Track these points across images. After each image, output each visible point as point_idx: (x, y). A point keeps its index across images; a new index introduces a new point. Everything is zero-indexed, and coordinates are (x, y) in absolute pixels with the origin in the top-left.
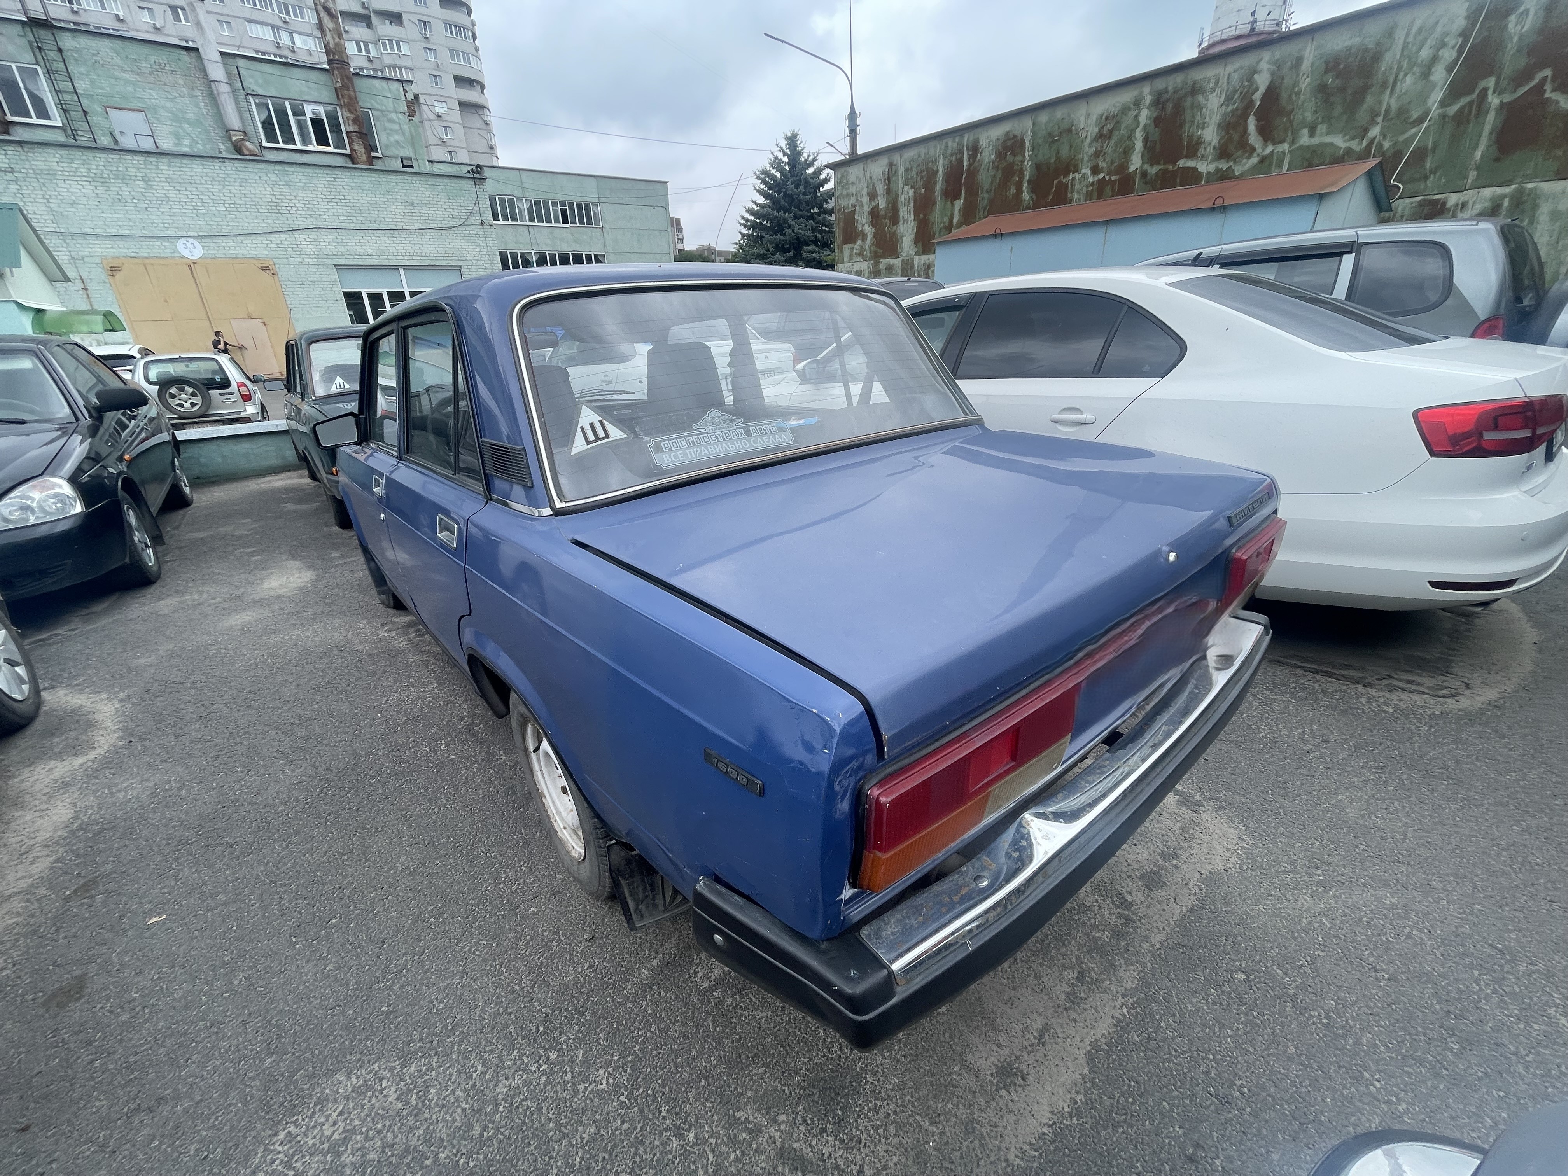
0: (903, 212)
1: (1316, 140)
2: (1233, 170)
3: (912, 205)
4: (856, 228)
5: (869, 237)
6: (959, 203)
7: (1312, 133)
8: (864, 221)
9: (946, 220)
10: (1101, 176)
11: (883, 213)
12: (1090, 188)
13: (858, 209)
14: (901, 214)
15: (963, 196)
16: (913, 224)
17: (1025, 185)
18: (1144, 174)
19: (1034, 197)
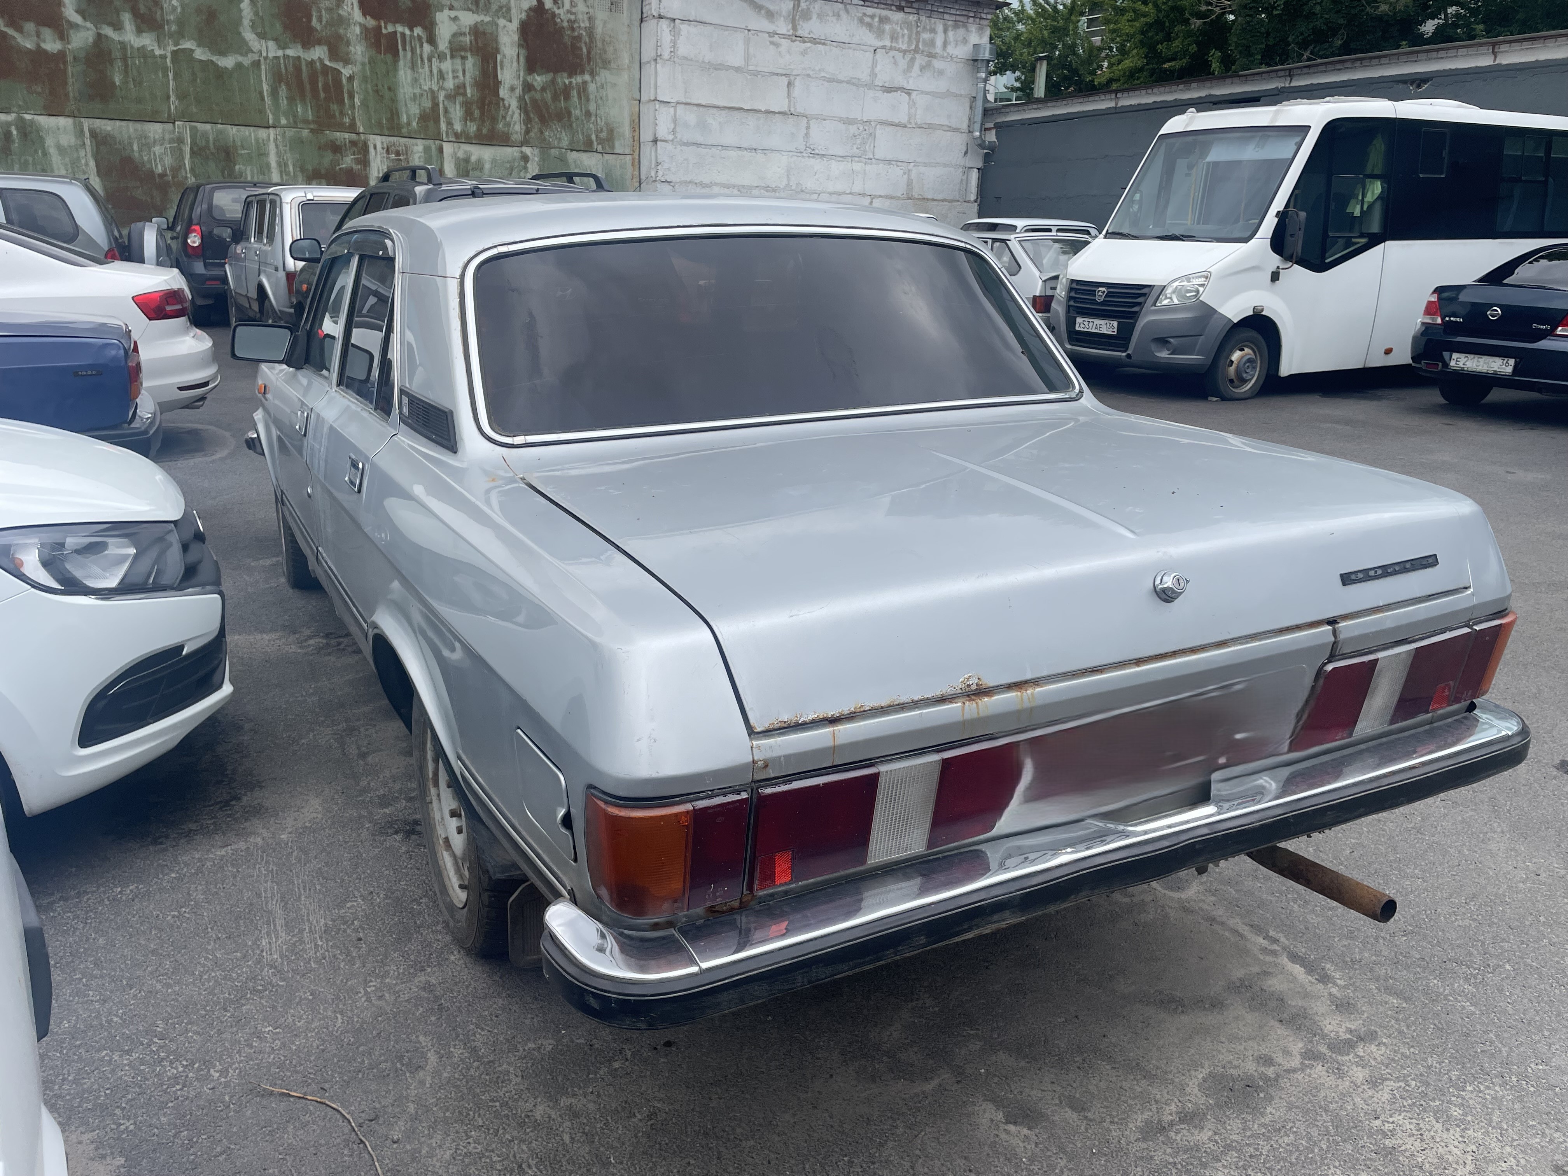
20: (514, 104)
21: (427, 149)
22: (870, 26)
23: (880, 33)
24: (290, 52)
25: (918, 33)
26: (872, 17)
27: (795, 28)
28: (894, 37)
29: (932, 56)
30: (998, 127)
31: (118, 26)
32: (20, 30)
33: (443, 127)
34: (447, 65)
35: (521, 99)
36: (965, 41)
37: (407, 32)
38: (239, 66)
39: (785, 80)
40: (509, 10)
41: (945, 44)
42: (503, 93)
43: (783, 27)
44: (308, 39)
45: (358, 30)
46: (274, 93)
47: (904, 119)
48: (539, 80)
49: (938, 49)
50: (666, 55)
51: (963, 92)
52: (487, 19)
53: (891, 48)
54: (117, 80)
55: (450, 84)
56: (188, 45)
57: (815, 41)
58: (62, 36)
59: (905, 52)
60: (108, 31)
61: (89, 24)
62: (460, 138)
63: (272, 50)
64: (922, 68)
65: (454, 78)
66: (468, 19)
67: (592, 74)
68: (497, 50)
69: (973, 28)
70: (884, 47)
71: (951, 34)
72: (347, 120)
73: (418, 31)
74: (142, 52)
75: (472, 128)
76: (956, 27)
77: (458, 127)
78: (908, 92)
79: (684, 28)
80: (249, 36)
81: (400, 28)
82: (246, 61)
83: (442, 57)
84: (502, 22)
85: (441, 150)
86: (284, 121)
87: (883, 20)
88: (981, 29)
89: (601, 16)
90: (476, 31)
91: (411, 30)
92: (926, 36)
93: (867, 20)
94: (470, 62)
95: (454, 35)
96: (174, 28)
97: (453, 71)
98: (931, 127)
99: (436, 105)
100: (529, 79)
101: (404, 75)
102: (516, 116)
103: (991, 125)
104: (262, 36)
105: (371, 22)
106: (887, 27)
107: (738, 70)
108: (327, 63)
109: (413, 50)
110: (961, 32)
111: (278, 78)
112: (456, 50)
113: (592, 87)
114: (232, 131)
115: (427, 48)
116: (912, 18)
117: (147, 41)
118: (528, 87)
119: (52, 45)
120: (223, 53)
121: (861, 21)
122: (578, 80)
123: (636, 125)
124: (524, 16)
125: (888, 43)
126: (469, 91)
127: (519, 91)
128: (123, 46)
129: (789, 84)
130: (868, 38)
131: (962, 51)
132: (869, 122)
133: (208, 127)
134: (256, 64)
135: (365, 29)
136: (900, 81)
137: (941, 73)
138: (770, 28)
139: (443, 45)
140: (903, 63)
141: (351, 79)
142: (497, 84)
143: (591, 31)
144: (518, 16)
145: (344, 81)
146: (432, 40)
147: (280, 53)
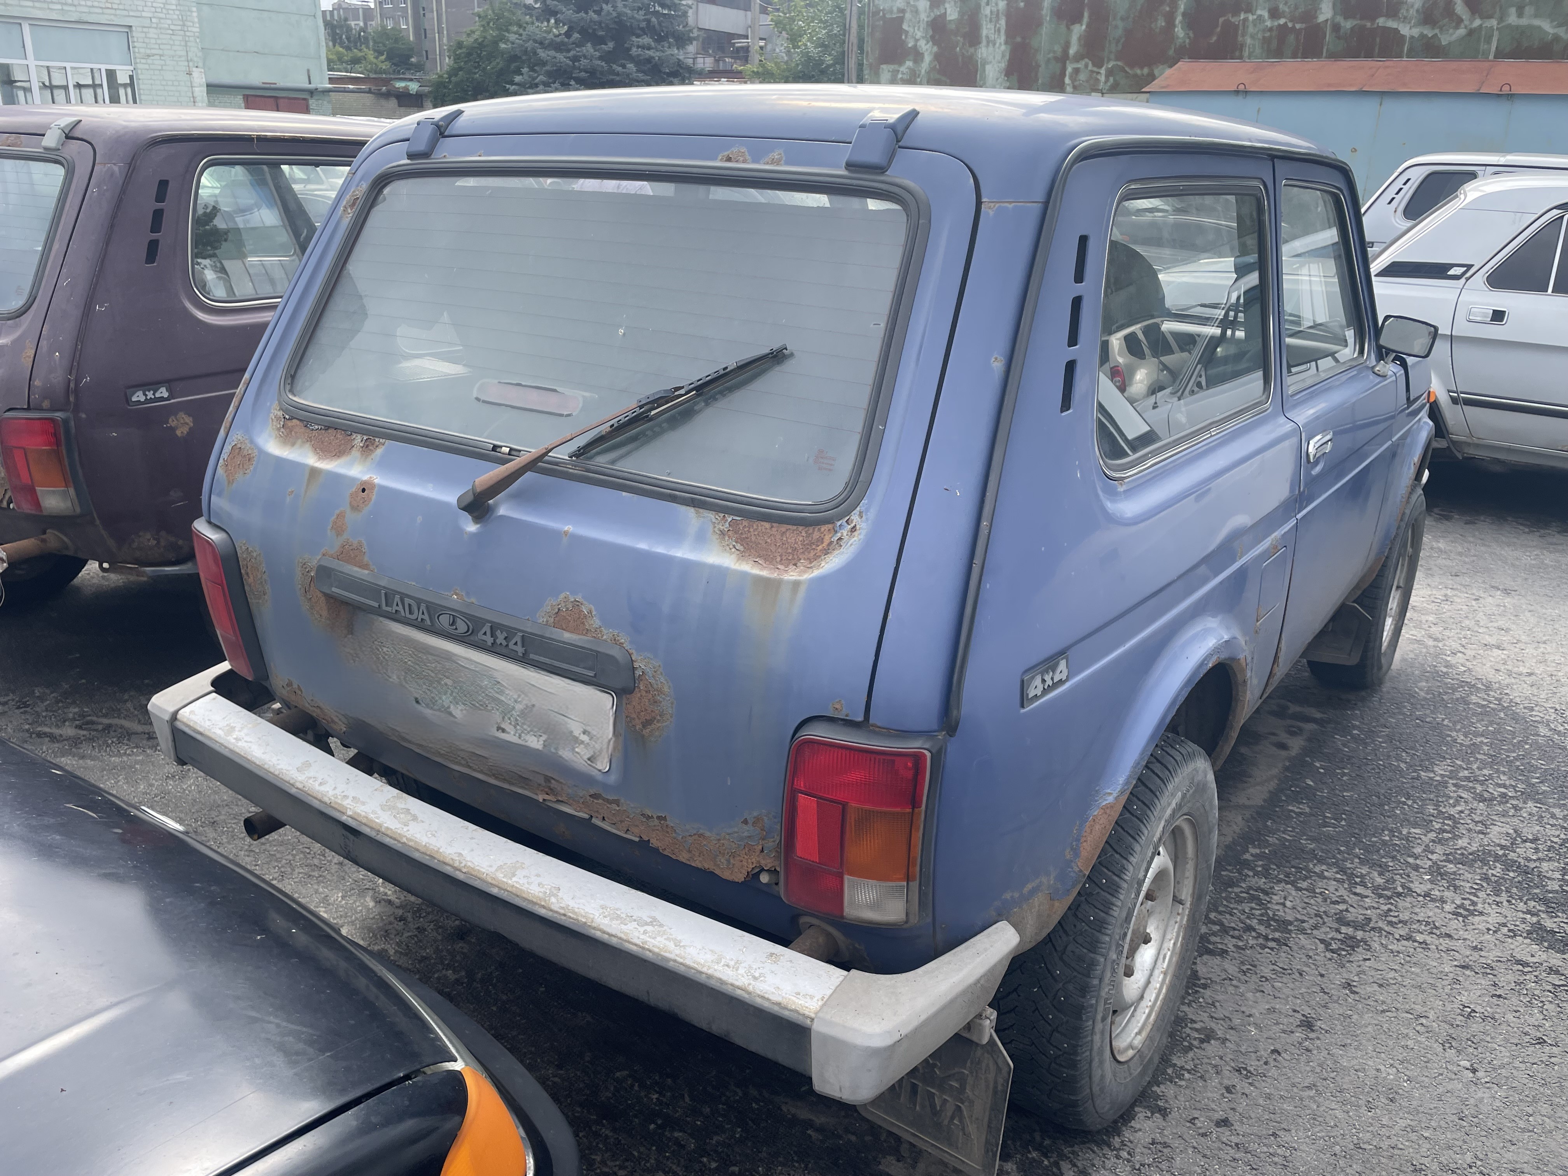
0: (987, 29)
1: (1524, 22)
2: (1439, 40)
3: (1003, 22)
4: (903, 43)
5: (928, 58)
6: (1079, 30)
7: (1520, 13)
8: (919, 34)
9: (1058, 49)
10: (1282, 21)
11: (953, 26)
12: (1267, 34)
13: (908, 15)
14: (984, 32)
15: (1086, 19)
16: (1003, 47)
17: (1179, 18)
18: (1336, 28)
19: (1191, 35)
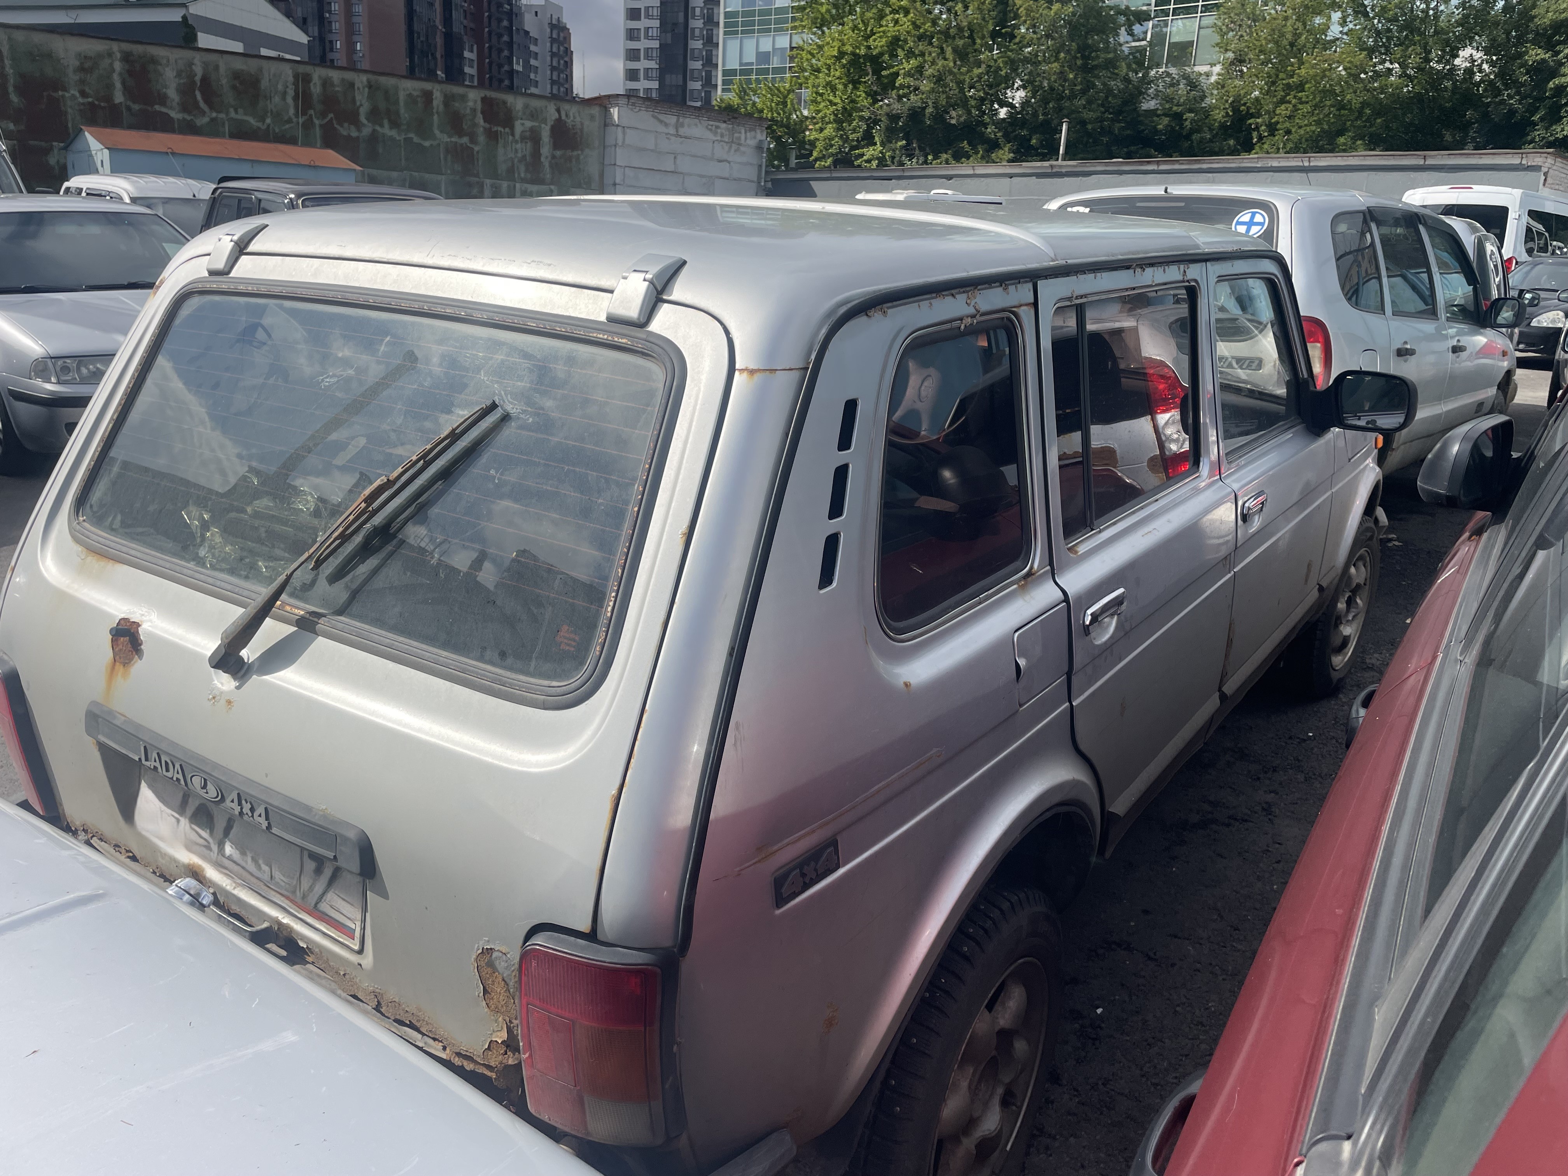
2: (195, 123)
7: (236, 112)
10: (90, 100)
18: (129, 109)
20: (547, 164)
21: (509, 186)
22: (711, 130)
23: (715, 134)
24: (453, 139)
25: (733, 134)
26: (712, 126)
27: (677, 131)
28: (722, 136)
29: (740, 144)
30: (772, 180)
31: (382, 126)
32: (342, 126)
33: (516, 175)
34: (519, 146)
35: (550, 162)
36: (755, 138)
37: (502, 130)
38: (431, 145)
39: (673, 156)
40: (546, 119)
41: (746, 139)
42: (542, 159)
43: (672, 131)
44: (460, 133)
45: (482, 129)
46: (445, 159)
47: (727, 175)
48: (558, 153)
49: (742, 141)
50: (620, 144)
51: (755, 163)
52: (537, 124)
53: (721, 141)
54: (381, 151)
55: (519, 155)
56: (411, 135)
57: (686, 137)
58: (359, 130)
59: (727, 142)
60: (378, 128)
61: (370, 124)
62: (523, 180)
63: (446, 138)
64: (736, 151)
65: (522, 152)
66: (529, 124)
67: (582, 150)
68: (540, 139)
69: (758, 131)
70: (717, 140)
71: (748, 134)
72: (475, 172)
73: (507, 130)
74: (392, 139)
75: (529, 176)
76: (750, 131)
77: (523, 175)
78: (729, 162)
79: (628, 131)
80: (437, 132)
81: (500, 129)
82: (435, 143)
83: (517, 142)
84: (543, 126)
85: (515, 186)
86: (449, 172)
87: (717, 127)
88: (762, 132)
89: (587, 123)
90: (532, 130)
91: (504, 129)
92: (736, 135)
93: (710, 127)
94: (529, 144)
95: (523, 132)
96: (405, 127)
97: (522, 149)
98: (739, 180)
99: (513, 165)
100: (554, 152)
101: (501, 151)
102: (548, 170)
103: (769, 179)
104: (441, 132)
105: (487, 126)
106: (719, 131)
107: (652, 151)
108: (468, 145)
109: (505, 139)
110: (753, 133)
111: (447, 151)
112: (523, 138)
113: (582, 157)
114: (427, 176)
115: (511, 138)
116: (730, 126)
117: (393, 133)
118: (554, 157)
119: (354, 134)
120: (425, 139)
121: (707, 127)
122: (575, 153)
123: (602, 175)
124: (552, 123)
125: (719, 138)
126: (528, 158)
127: (549, 158)
128: (384, 135)
129: (675, 158)
130: (710, 135)
131: (752, 143)
132: (712, 177)
133: (416, 174)
134: (439, 145)
135: (485, 129)
136: (725, 157)
137: (744, 153)
138: (667, 131)
139: (517, 136)
140: (726, 148)
141: (478, 152)
142: (540, 155)
143: (582, 130)
144: (550, 123)
145: (475, 153)
146: (513, 135)
147: (449, 140)
